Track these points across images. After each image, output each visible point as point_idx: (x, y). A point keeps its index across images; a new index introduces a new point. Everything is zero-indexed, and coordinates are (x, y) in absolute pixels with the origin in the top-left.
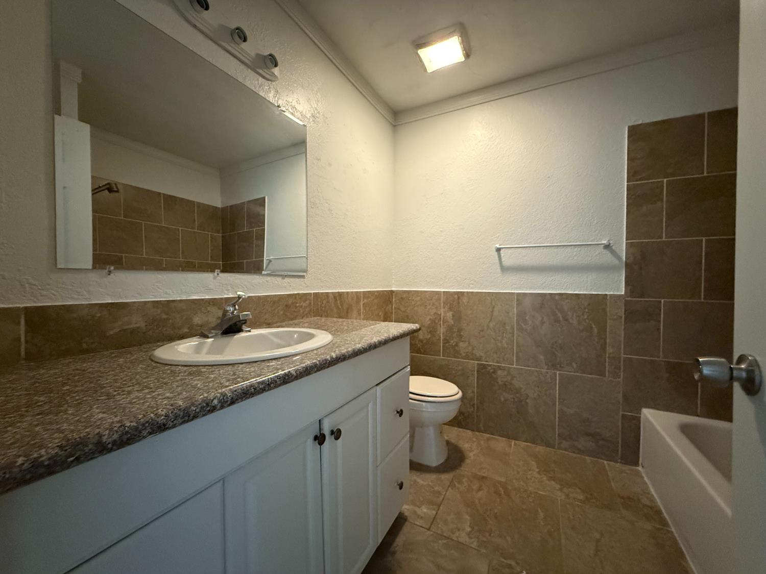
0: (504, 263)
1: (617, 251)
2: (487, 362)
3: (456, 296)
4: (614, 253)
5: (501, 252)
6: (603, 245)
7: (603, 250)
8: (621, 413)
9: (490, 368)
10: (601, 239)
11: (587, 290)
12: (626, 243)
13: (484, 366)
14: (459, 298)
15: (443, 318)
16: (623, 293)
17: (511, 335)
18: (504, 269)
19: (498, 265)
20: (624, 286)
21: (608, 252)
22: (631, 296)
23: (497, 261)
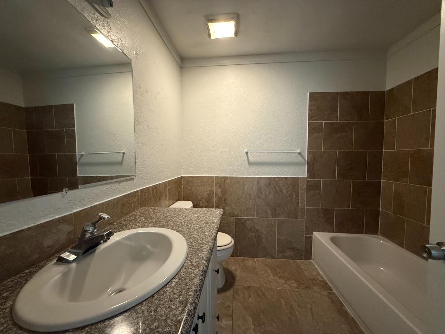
0: (250, 160)
1: (304, 156)
2: (241, 217)
3: (223, 179)
4: (302, 156)
5: (248, 154)
6: (297, 153)
7: (298, 155)
8: (305, 235)
9: (242, 220)
10: (297, 150)
11: (290, 175)
12: (308, 152)
13: (240, 219)
14: (225, 180)
15: (215, 193)
16: (306, 177)
17: (254, 200)
18: (250, 164)
19: (247, 161)
20: (306, 173)
21: (300, 156)
22: (309, 178)
23: (246, 159)
